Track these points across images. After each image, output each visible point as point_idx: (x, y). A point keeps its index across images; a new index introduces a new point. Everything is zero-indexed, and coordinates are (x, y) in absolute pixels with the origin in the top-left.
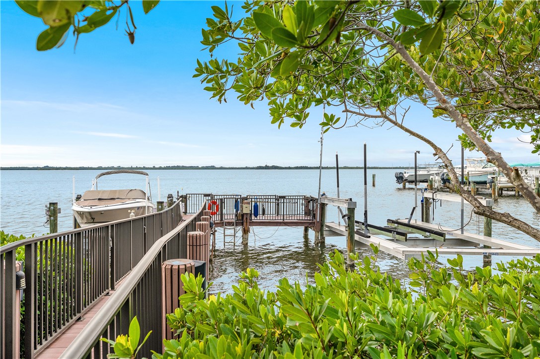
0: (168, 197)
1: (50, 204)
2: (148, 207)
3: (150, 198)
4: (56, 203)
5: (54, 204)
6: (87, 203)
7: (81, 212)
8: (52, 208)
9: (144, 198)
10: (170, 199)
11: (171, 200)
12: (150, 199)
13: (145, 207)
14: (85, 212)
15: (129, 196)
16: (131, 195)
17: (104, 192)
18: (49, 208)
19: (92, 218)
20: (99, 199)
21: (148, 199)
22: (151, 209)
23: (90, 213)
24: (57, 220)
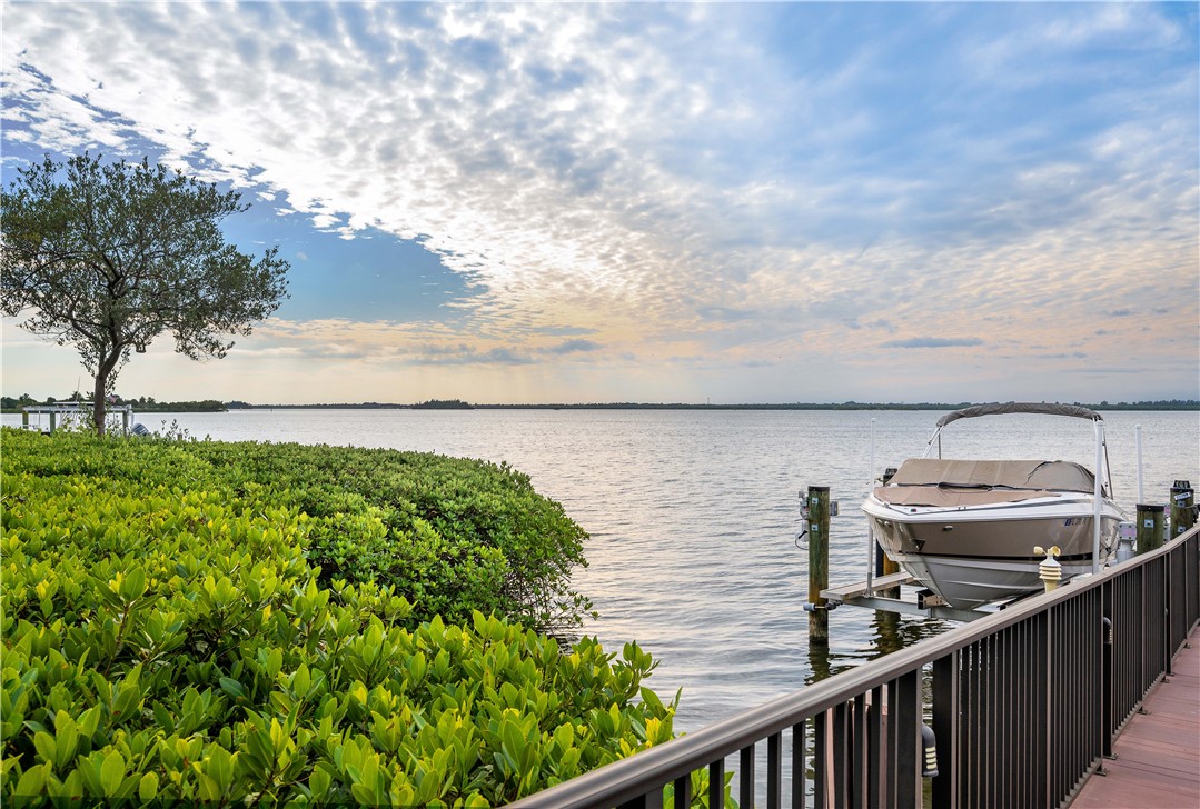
0: (1175, 491)
1: (811, 489)
2: (1103, 518)
3: (1107, 489)
4: (826, 489)
5: (819, 490)
6: (906, 494)
7: (884, 520)
8: (815, 500)
9: (1087, 488)
10: (1181, 496)
11: (1188, 501)
12: (1109, 494)
13: (1091, 518)
14: (897, 523)
15: (1034, 482)
16: (1040, 478)
17: (957, 464)
18: (809, 500)
19: (917, 542)
20: (943, 486)
21: (1104, 494)
22: (1111, 523)
23: (909, 525)
24: (826, 531)
